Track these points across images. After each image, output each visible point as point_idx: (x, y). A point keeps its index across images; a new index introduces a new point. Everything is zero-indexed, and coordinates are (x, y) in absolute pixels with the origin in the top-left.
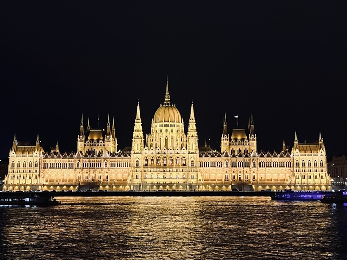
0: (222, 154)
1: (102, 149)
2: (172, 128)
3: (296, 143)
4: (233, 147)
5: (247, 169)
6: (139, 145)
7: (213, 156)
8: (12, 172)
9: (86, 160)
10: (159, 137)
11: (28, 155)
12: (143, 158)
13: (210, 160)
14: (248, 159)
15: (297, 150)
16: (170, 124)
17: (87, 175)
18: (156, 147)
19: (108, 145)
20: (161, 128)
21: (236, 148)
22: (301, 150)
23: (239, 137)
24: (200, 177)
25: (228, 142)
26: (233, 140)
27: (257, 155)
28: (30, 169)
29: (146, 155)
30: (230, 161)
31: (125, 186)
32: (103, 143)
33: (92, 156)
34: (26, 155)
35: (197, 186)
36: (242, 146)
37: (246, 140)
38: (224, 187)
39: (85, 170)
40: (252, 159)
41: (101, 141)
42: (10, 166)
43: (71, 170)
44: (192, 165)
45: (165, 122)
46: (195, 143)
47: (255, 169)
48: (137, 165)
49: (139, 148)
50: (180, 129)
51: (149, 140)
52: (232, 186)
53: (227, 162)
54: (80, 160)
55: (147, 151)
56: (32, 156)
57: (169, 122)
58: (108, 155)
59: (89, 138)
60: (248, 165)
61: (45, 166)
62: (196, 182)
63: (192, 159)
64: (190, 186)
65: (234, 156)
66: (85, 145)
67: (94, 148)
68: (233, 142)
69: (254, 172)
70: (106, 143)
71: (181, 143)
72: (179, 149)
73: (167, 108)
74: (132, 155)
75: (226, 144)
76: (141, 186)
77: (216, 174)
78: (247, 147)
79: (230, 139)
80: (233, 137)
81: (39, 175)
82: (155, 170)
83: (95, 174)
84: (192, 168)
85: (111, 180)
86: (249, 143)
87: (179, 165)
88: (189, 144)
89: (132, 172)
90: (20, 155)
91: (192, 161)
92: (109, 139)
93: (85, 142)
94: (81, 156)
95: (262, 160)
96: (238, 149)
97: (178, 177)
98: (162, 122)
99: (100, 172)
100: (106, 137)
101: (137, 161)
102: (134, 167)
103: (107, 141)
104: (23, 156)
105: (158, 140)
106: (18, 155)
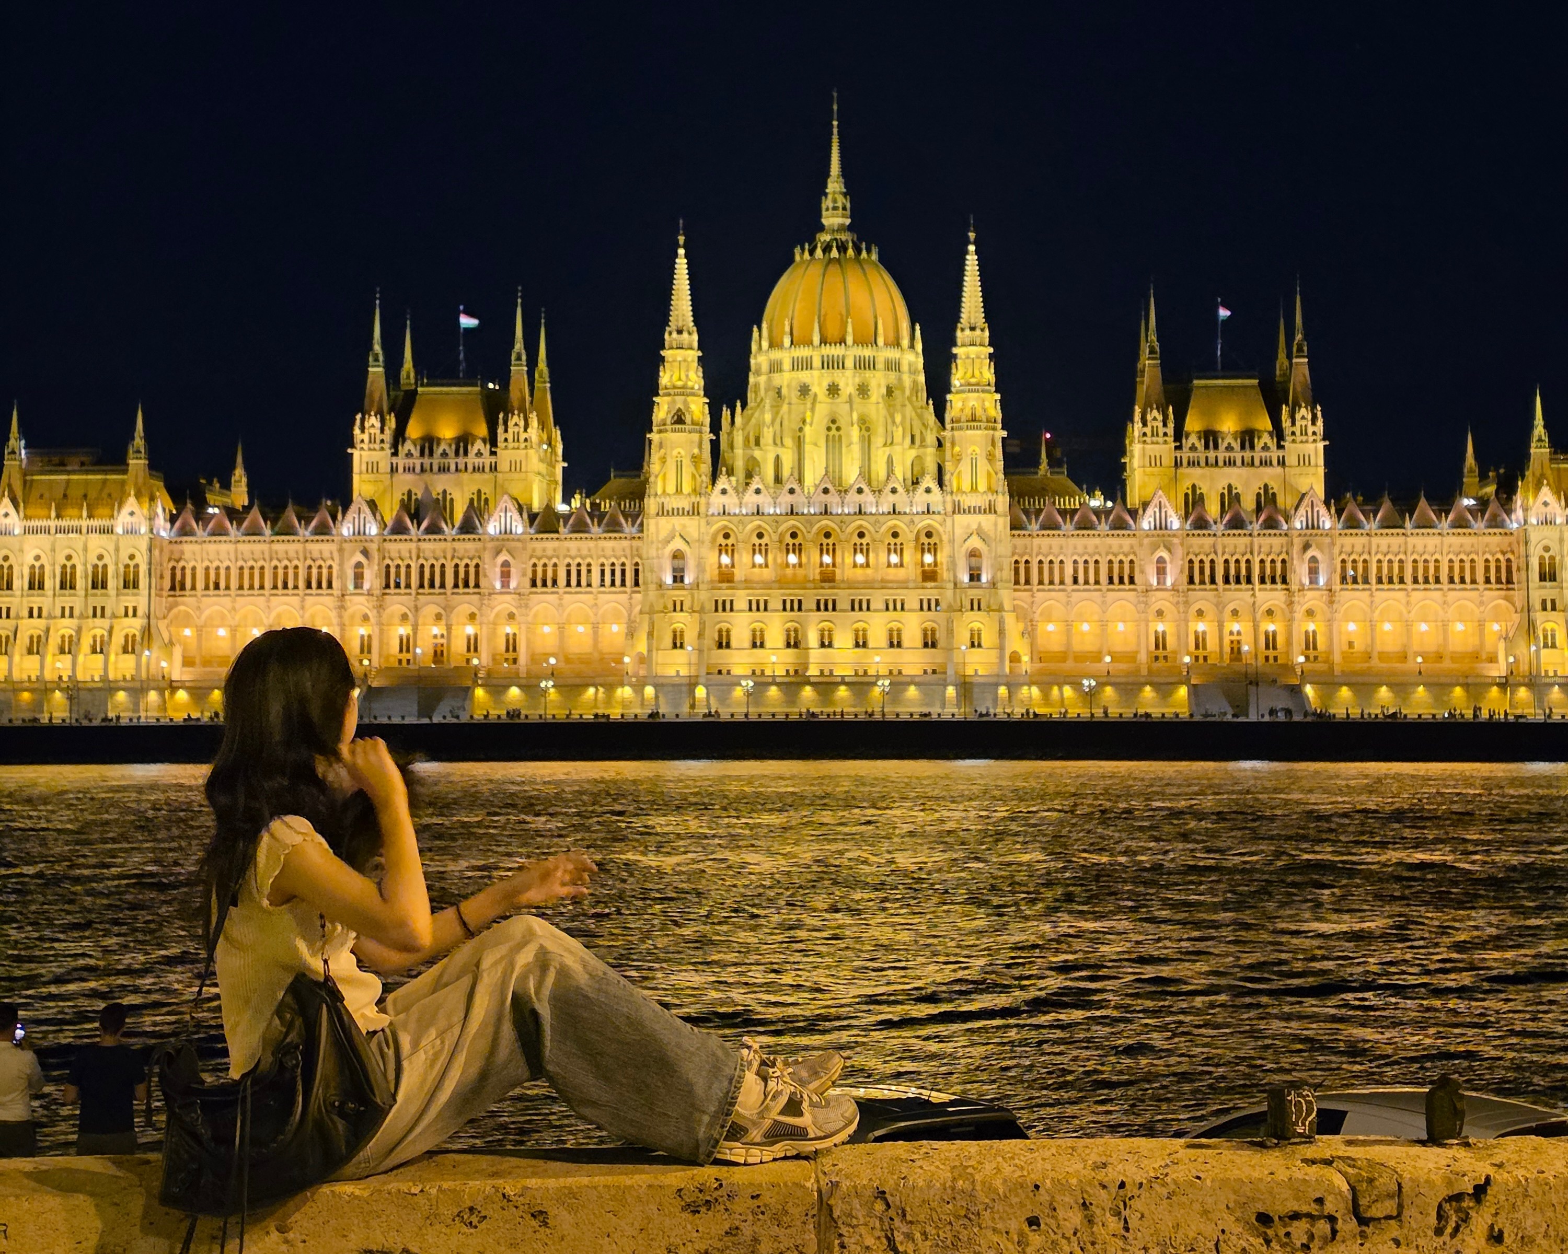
0: (1133, 513)
1: (487, 490)
2: (863, 376)
4: (1193, 476)
5: (1271, 596)
6: (688, 469)
7: (1085, 526)
8: (4, 614)
9: (396, 548)
10: (791, 424)
11: (85, 523)
12: (708, 538)
13: (1067, 547)
14: (1277, 542)
16: (851, 353)
17: (406, 629)
18: (778, 480)
19: (515, 466)
20: (804, 376)
21: (1212, 483)
23: (1229, 425)
24: (1017, 643)
25: (1165, 449)
26: (1193, 439)
27: (1327, 522)
28: (99, 602)
29: (723, 522)
30: (1179, 552)
31: (610, 688)
32: (487, 460)
33: (434, 529)
34: (75, 523)
35: (1003, 691)
36: (1245, 471)
37: (1266, 438)
38: (1148, 692)
39: (397, 603)
40: (1298, 543)
41: (479, 445)
43: (321, 605)
44: (975, 577)
45: (824, 341)
46: (990, 457)
47: (1312, 599)
48: (678, 578)
49: (686, 488)
50: (907, 380)
51: (739, 438)
52: (1195, 691)
53: (1161, 560)
54: (365, 553)
55: (730, 501)
56: (110, 531)
57: (842, 341)
58: (519, 526)
59: (414, 430)
60: (1277, 574)
62: (995, 670)
63: (974, 542)
64: (966, 688)
65: (1201, 524)
66: (393, 470)
67: (440, 484)
68: (1193, 448)
69: (1310, 613)
70: (505, 456)
71: (913, 453)
72: (900, 489)
73: (834, 269)
74: (650, 522)
75: (1155, 461)
76: (701, 692)
77: (1103, 624)
78: (1270, 476)
79: (1179, 434)
80: (1193, 424)
81: (147, 632)
82: (775, 604)
83: (449, 628)
84: (974, 593)
85: (534, 658)
86: (1281, 453)
87: (901, 573)
88: (958, 460)
89: (651, 612)
90: (44, 523)
91: (974, 554)
92: (523, 436)
93: (395, 454)
94: (373, 529)
95: (1354, 542)
96: (1221, 485)
97: (895, 643)
98: (810, 343)
99: (472, 616)
100: (506, 423)
101: (677, 555)
102: (660, 585)
103: (511, 444)
104: (59, 530)
105: (788, 441)
106: (33, 523)
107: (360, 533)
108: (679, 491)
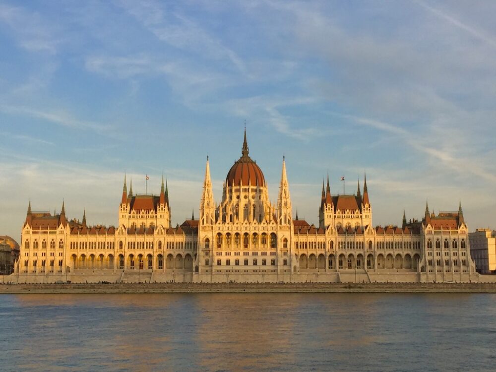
1: (154, 223)
2: (253, 194)
4: (339, 220)
6: (210, 218)
7: (312, 233)
8: (26, 255)
10: (234, 206)
11: (49, 231)
12: (215, 236)
13: (308, 239)
14: (361, 238)
15: (429, 226)
16: (250, 188)
17: (133, 259)
18: (231, 221)
19: (161, 217)
20: (238, 194)
22: (434, 225)
23: (348, 207)
24: (295, 263)
25: (332, 214)
26: (339, 211)
27: (374, 232)
28: (52, 252)
30: (336, 240)
32: (154, 215)
33: (141, 233)
34: (46, 231)
36: (352, 219)
37: (357, 211)
41: (152, 211)
44: (285, 246)
45: (243, 184)
47: (370, 252)
48: (207, 246)
49: (210, 223)
50: (265, 195)
53: (332, 242)
55: (222, 226)
56: (55, 233)
57: (248, 184)
58: (164, 232)
59: (135, 207)
60: (361, 246)
61: (73, 247)
62: (290, 271)
63: (286, 237)
65: (342, 233)
66: (129, 217)
67: (142, 221)
68: (339, 213)
69: (369, 256)
70: (159, 214)
73: (245, 166)
75: (329, 217)
78: (359, 220)
79: (335, 210)
80: (337, 207)
81: (65, 260)
82: (233, 253)
83: (144, 259)
84: (285, 251)
85: (167, 267)
86: (361, 215)
88: (280, 216)
89: (200, 255)
90: (38, 231)
91: (285, 240)
92: (164, 209)
93: (130, 213)
94: (125, 233)
95: (380, 238)
96: (346, 223)
97: (264, 264)
98: (239, 185)
99: (151, 256)
100: (159, 205)
101: (207, 241)
103: (160, 211)
104: (42, 233)
105: (234, 211)
106: (35, 231)
107: (122, 234)
108: (208, 223)
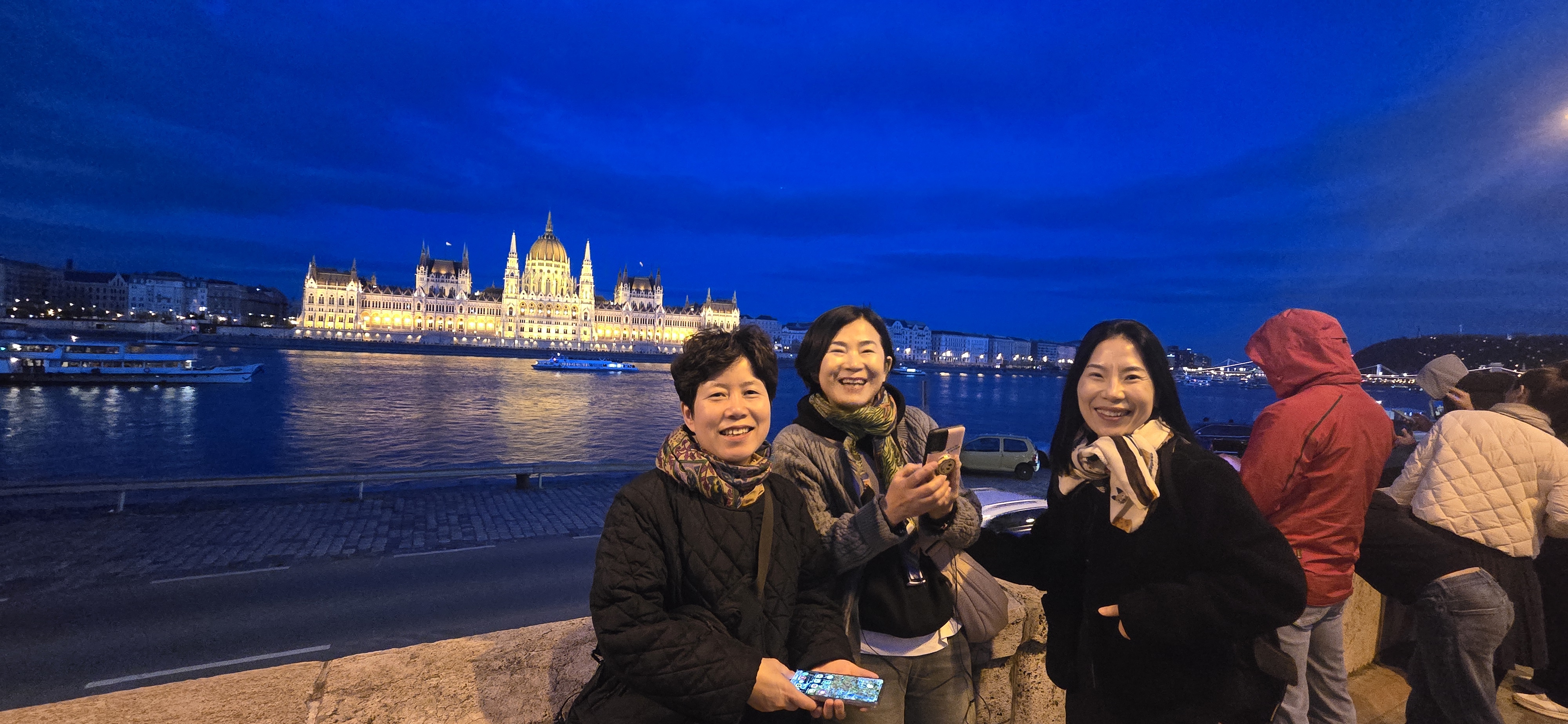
0: (619, 306)
1: (455, 288)
2: (556, 269)
3: (709, 300)
4: (634, 299)
5: (651, 327)
6: (514, 287)
7: (610, 308)
8: (311, 309)
9: (431, 301)
10: (538, 278)
11: (337, 287)
12: (518, 305)
13: (606, 313)
14: (653, 315)
15: (710, 308)
16: (554, 263)
17: (432, 321)
19: (463, 282)
20: (541, 267)
21: (638, 301)
22: (714, 309)
23: (642, 288)
24: (595, 334)
25: (628, 293)
26: (634, 291)
27: (663, 311)
28: (341, 308)
29: (523, 301)
30: (630, 316)
31: (491, 339)
32: (455, 280)
33: (441, 296)
34: (334, 287)
35: (592, 345)
36: (645, 299)
37: (650, 292)
38: (623, 347)
39: (429, 314)
40: (657, 316)
41: (453, 276)
42: (306, 301)
43: (407, 314)
44: (586, 318)
46: (590, 292)
47: (659, 328)
48: (511, 313)
49: (514, 292)
50: (566, 271)
51: (523, 281)
52: (634, 346)
53: (626, 317)
54: (421, 301)
55: (526, 296)
56: (345, 289)
57: (552, 260)
58: (465, 298)
59: (433, 271)
60: (652, 322)
61: (364, 305)
62: (589, 340)
63: (586, 311)
64: (583, 343)
65: (636, 310)
66: (428, 280)
67: (441, 285)
68: (634, 293)
69: (658, 331)
70: (460, 280)
71: (567, 288)
72: (569, 297)
73: (549, 242)
74: (505, 300)
75: (626, 295)
76: (516, 342)
77: (613, 331)
78: (651, 300)
79: (631, 289)
80: (633, 288)
81: (356, 317)
82: (536, 321)
83: (445, 322)
84: (585, 322)
85: (468, 331)
86: (653, 296)
87: (567, 317)
88: (583, 291)
89: (504, 321)
90: (324, 286)
91: (586, 313)
92: (464, 275)
93: (428, 276)
94: (423, 295)
95: (668, 317)
96: (640, 301)
97: (565, 332)
98: (543, 259)
99: (450, 319)
100: (460, 271)
101: (511, 308)
102: (506, 315)
103: (461, 276)
104: (329, 288)
105: (537, 283)
106: (320, 286)
107: (420, 296)
108: (512, 293)
